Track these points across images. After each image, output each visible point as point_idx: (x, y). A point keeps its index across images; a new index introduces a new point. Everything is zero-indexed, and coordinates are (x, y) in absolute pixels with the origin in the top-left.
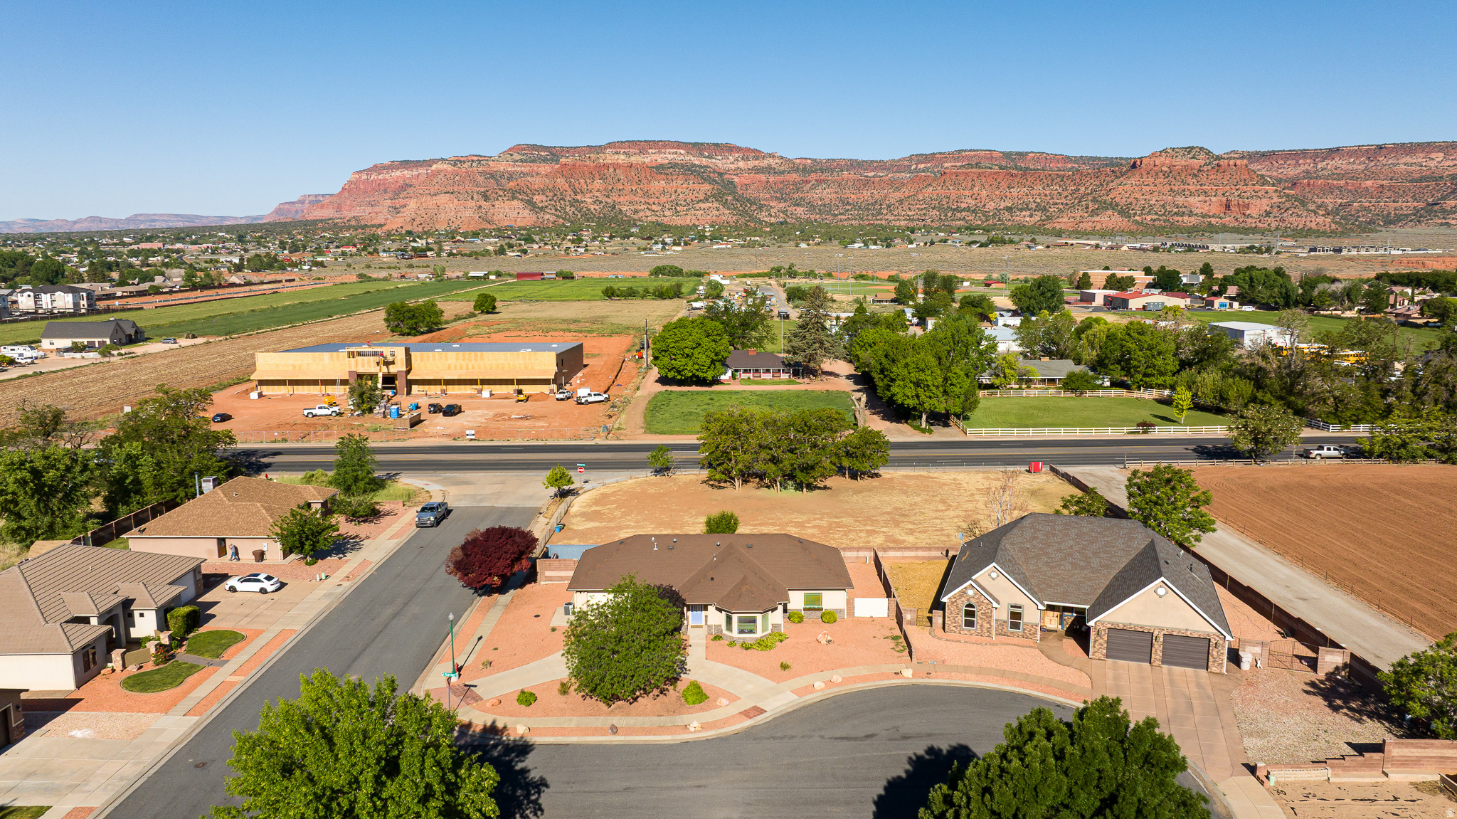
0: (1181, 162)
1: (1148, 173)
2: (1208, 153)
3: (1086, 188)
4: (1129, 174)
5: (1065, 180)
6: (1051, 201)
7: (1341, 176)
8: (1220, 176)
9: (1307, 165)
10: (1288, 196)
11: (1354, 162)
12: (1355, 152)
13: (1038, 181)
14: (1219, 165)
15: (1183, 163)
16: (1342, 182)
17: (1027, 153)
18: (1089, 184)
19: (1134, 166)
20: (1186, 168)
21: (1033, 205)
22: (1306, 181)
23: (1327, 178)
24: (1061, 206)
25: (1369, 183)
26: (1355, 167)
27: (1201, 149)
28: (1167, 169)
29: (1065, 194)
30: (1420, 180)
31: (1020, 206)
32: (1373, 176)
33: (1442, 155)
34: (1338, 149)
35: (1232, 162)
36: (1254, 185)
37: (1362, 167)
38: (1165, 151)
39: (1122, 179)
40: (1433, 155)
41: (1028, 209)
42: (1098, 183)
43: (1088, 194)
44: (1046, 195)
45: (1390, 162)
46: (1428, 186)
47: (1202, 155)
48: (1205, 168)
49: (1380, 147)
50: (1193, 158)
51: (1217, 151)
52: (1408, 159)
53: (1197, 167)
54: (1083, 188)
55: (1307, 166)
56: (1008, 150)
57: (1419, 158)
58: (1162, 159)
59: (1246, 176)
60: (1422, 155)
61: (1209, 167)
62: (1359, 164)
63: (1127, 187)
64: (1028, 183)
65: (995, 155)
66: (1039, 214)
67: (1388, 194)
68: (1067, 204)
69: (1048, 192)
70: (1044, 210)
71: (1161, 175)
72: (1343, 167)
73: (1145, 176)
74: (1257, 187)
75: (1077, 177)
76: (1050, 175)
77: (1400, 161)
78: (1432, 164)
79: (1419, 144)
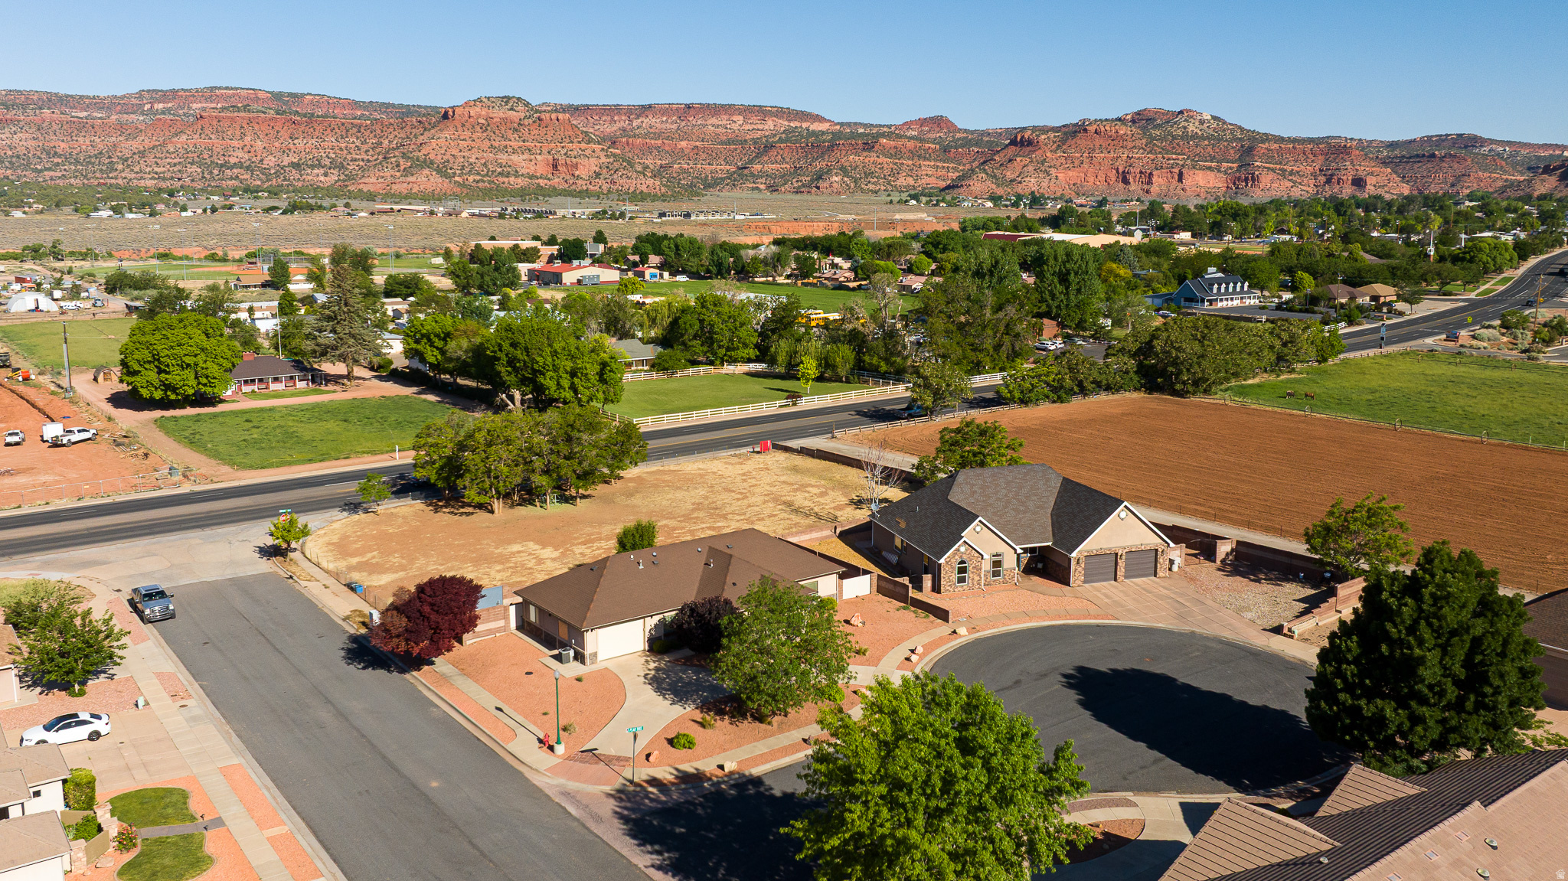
0: (498, 113)
1: (463, 126)
2: (527, 104)
3: (390, 142)
4: (441, 126)
5: (362, 130)
6: (349, 157)
7: (658, 135)
8: (543, 131)
9: (621, 122)
10: (614, 155)
11: (667, 121)
12: (667, 110)
13: (329, 131)
14: (540, 119)
15: (501, 115)
16: (659, 142)
17: (303, 95)
18: (392, 136)
19: (445, 116)
20: (505, 120)
21: (327, 162)
22: (624, 140)
23: (645, 136)
24: (361, 163)
25: (684, 144)
26: (668, 126)
27: (519, 99)
28: (483, 121)
29: (364, 148)
30: (728, 142)
31: (310, 163)
32: (686, 136)
33: (741, 118)
34: (650, 106)
35: (554, 116)
36: (579, 142)
37: (674, 126)
38: (480, 100)
39: (433, 131)
40: (735, 118)
41: (320, 166)
42: (403, 136)
43: (393, 149)
44: (341, 149)
45: (699, 122)
46: (736, 149)
47: (521, 107)
48: (526, 122)
49: (689, 107)
50: (512, 109)
51: (534, 101)
52: (714, 121)
53: (517, 120)
54: (386, 142)
55: (622, 123)
56: (277, 89)
57: (723, 120)
58: (478, 109)
59: (571, 133)
60: (725, 117)
61: (530, 121)
62: (672, 123)
63: (442, 142)
64: (317, 133)
65: (261, 95)
66: (336, 172)
67: (704, 156)
68: (368, 161)
69: (343, 145)
70: (341, 167)
71: (478, 128)
72: (657, 125)
73: (460, 129)
74: (583, 146)
75: (377, 127)
76: (343, 124)
77: (709, 122)
78: (735, 127)
79: (722, 106)
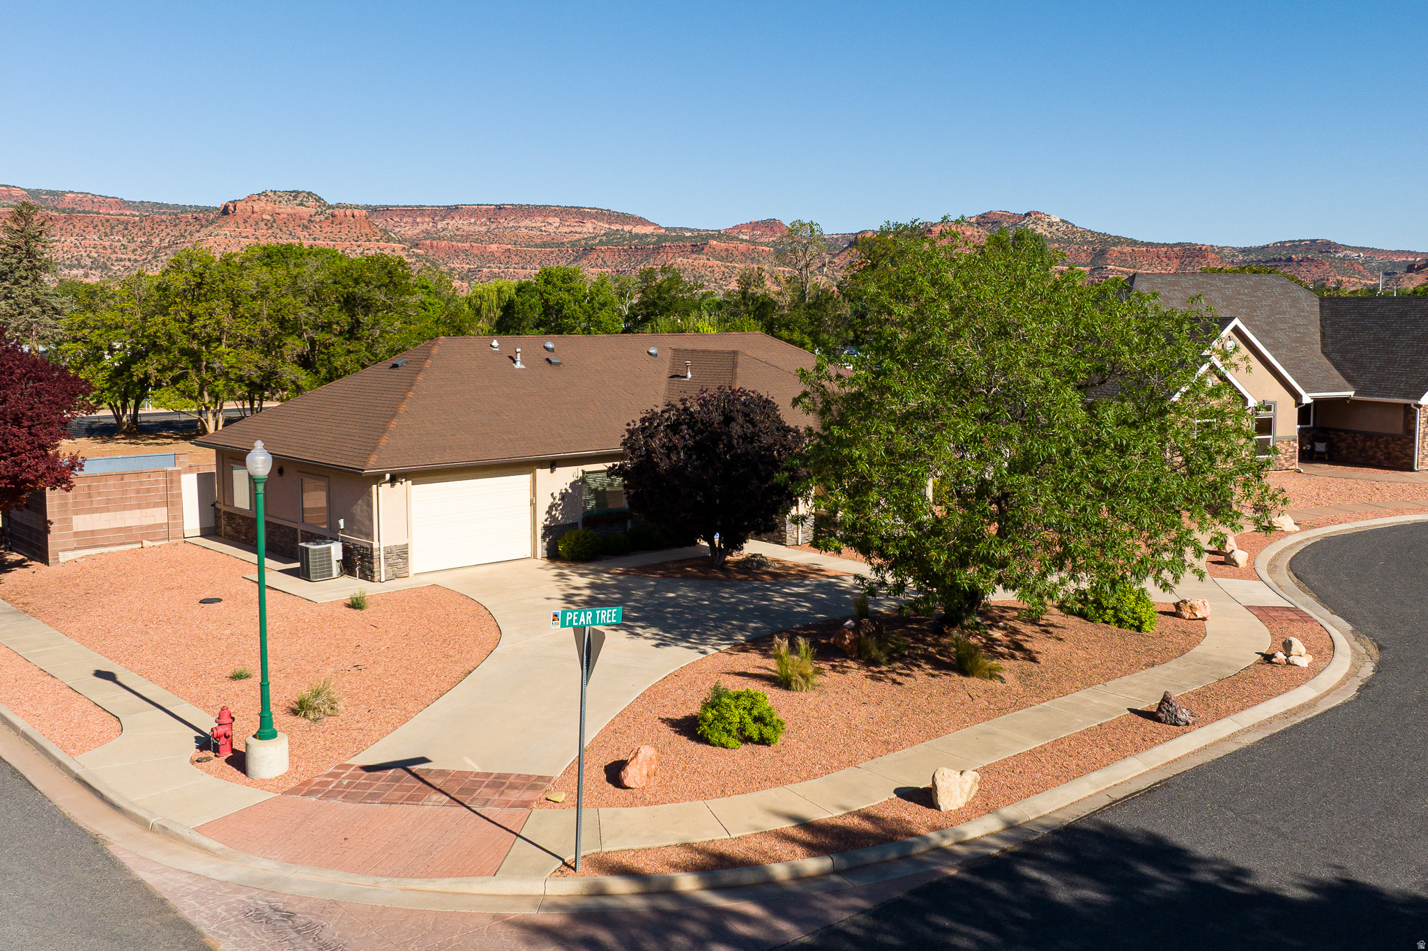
0: (286, 209)
1: (245, 222)
2: (319, 199)
3: (161, 240)
4: (221, 222)
5: (130, 228)
6: (113, 256)
7: (465, 238)
8: (336, 228)
9: (425, 224)
10: (417, 255)
11: (475, 223)
12: (475, 212)
13: (91, 228)
14: (333, 216)
15: (289, 210)
16: (467, 245)
17: (64, 193)
18: (164, 234)
19: (225, 211)
20: (293, 217)
21: (88, 262)
22: (428, 242)
23: (451, 239)
24: (128, 264)
25: (494, 247)
26: (477, 228)
27: (309, 193)
28: (268, 217)
29: (132, 246)
30: (544, 245)
31: (68, 262)
32: (497, 239)
33: (557, 220)
34: (457, 207)
35: (349, 212)
36: (378, 241)
37: (484, 229)
38: (265, 194)
39: (211, 228)
40: (550, 220)
41: (80, 266)
42: (177, 234)
43: (165, 248)
44: (105, 248)
45: (511, 224)
46: (552, 252)
47: (311, 202)
48: (317, 218)
49: (500, 208)
50: (301, 204)
52: (527, 223)
53: (307, 217)
54: (157, 240)
55: (425, 226)
56: (33, 187)
57: (538, 222)
58: (262, 204)
59: (368, 231)
60: (540, 219)
61: (322, 217)
62: (481, 225)
63: (220, 239)
64: (77, 230)
65: (15, 193)
66: (98, 273)
67: (516, 259)
68: (136, 261)
69: (107, 244)
70: (104, 267)
71: (262, 224)
72: (465, 228)
73: (242, 225)
74: (382, 244)
75: (147, 224)
76: (108, 221)
77: (522, 224)
78: (551, 229)
79: (536, 207)
